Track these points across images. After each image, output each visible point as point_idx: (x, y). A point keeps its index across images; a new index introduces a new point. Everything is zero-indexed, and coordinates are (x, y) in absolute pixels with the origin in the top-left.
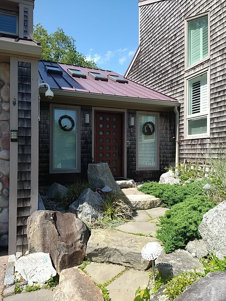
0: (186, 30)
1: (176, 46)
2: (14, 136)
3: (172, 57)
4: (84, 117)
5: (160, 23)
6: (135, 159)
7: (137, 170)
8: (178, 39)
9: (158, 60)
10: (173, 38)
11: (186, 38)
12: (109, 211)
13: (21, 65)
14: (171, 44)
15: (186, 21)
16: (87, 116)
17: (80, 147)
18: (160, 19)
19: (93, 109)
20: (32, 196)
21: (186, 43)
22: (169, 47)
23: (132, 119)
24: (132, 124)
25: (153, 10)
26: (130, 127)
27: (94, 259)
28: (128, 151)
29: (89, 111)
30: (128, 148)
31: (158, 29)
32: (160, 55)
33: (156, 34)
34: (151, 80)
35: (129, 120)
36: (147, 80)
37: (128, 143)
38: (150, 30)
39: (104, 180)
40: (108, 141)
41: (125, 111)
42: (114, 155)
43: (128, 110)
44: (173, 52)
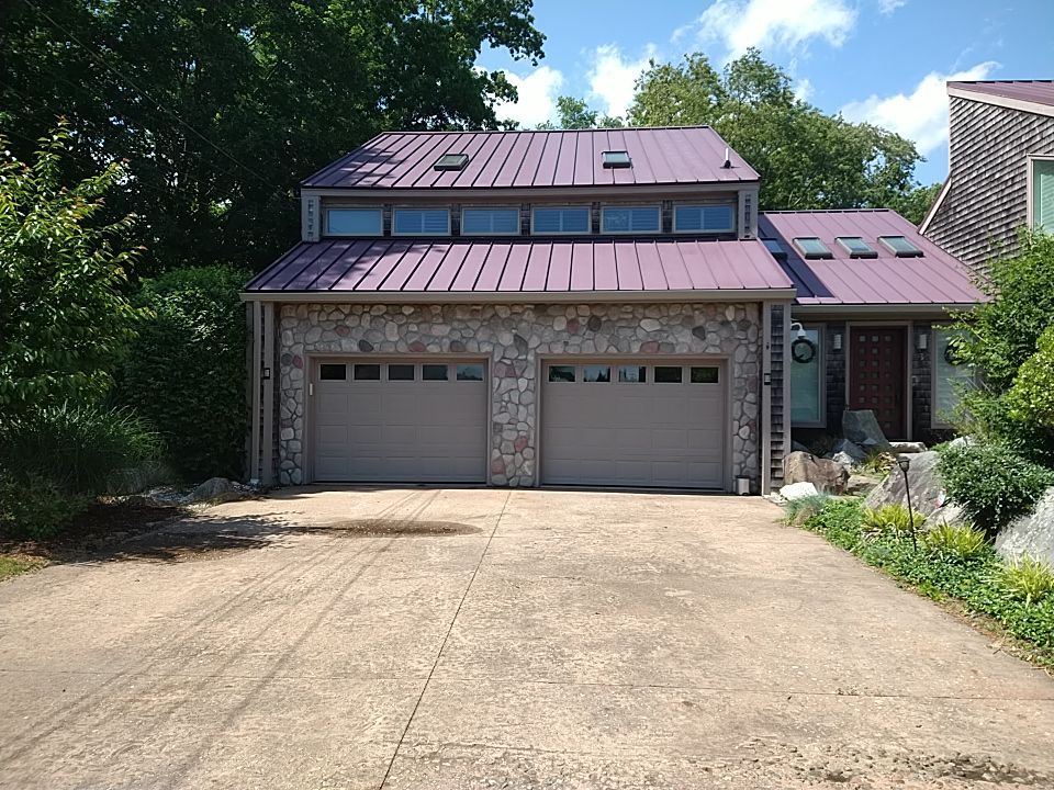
0: (1029, 175)
1: (1014, 199)
2: (767, 379)
3: (1007, 217)
4: (833, 339)
5: (987, 147)
6: (929, 408)
7: (933, 427)
8: (1016, 187)
9: (984, 216)
10: (1010, 183)
11: (1029, 190)
12: (873, 464)
13: (774, 309)
14: (1006, 192)
15: (1029, 159)
16: (838, 338)
17: (824, 388)
18: (987, 137)
19: (848, 325)
20: (784, 440)
21: (1029, 198)
22: (1002, 198)
23: (923, 338)
24: (923, 345)
25: (976, 114)
26: (918, 351)
27: (855, 493)
28: (914, 395)
29: (841, 330)
30: (914, 389)
31: (984, 156)
32: (988, 208)
33: (981, 164)
34: (972, 252)
35: (916, 340)
36: (964, 249)
37: (914, 379)
38: (969, 152)
39: (866, 432)
40: (875, 376)
41: (909, 324)
42: (887, 400)
43: (915, 321)
44: (1010, 209)
